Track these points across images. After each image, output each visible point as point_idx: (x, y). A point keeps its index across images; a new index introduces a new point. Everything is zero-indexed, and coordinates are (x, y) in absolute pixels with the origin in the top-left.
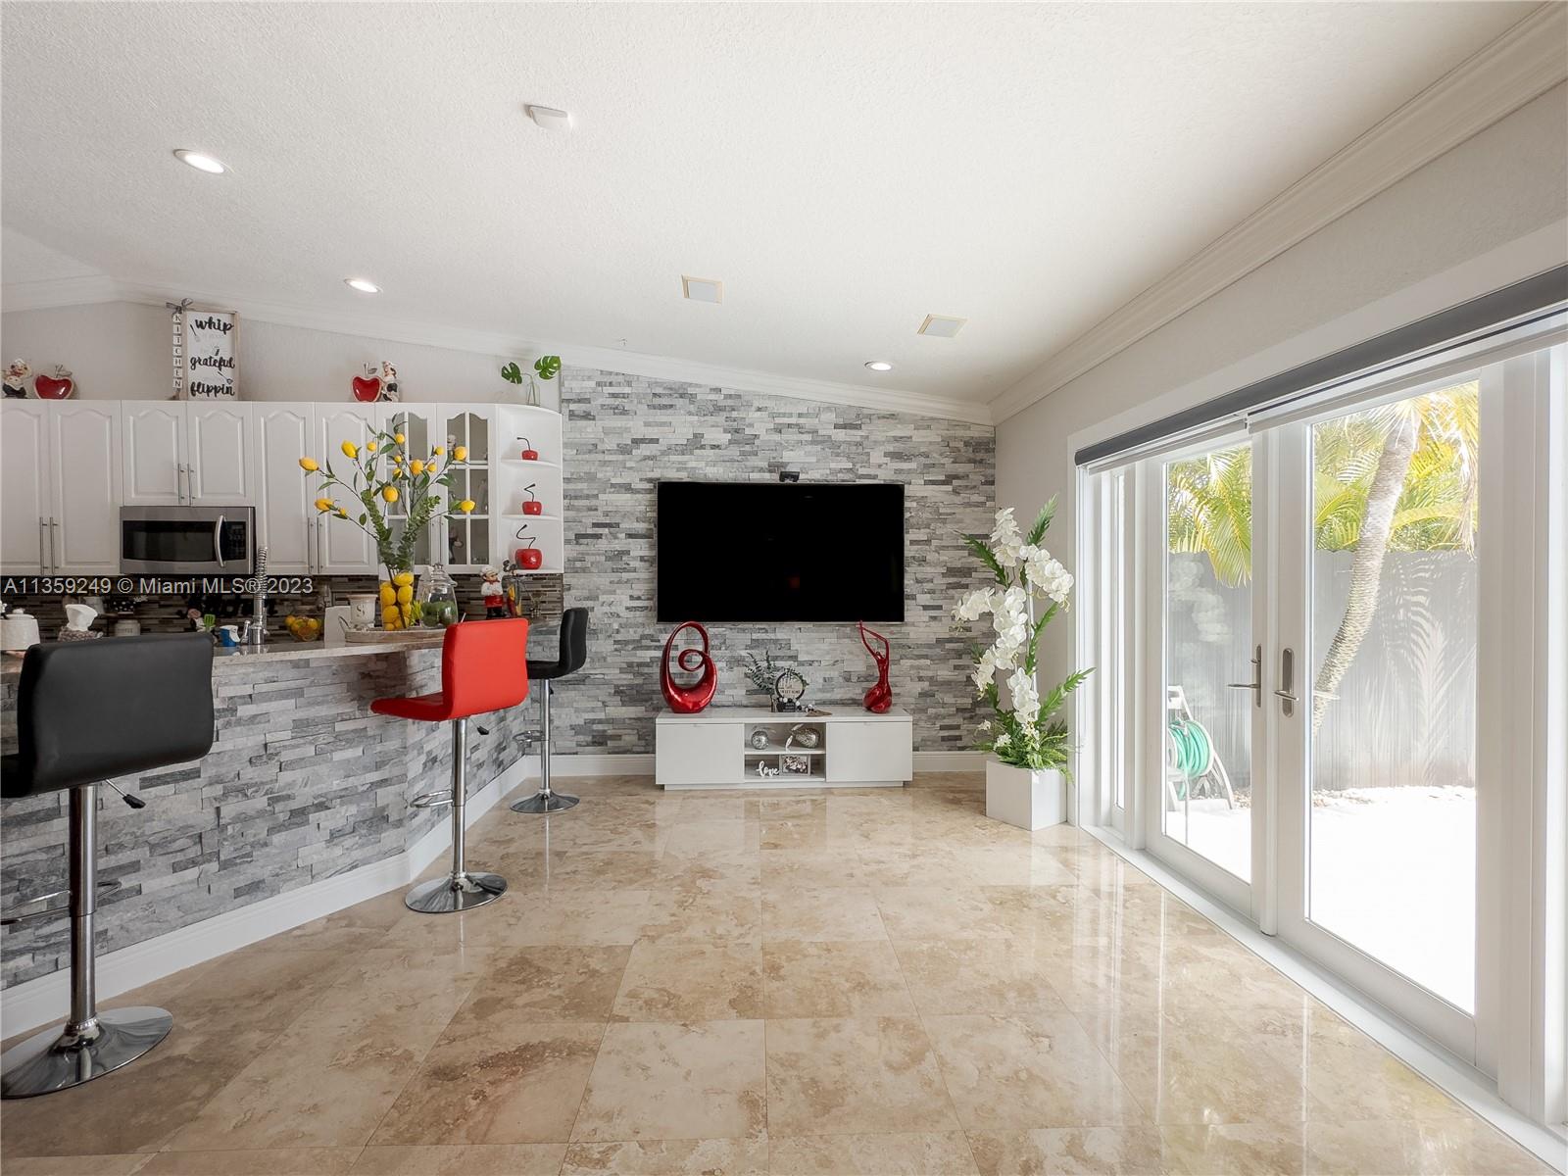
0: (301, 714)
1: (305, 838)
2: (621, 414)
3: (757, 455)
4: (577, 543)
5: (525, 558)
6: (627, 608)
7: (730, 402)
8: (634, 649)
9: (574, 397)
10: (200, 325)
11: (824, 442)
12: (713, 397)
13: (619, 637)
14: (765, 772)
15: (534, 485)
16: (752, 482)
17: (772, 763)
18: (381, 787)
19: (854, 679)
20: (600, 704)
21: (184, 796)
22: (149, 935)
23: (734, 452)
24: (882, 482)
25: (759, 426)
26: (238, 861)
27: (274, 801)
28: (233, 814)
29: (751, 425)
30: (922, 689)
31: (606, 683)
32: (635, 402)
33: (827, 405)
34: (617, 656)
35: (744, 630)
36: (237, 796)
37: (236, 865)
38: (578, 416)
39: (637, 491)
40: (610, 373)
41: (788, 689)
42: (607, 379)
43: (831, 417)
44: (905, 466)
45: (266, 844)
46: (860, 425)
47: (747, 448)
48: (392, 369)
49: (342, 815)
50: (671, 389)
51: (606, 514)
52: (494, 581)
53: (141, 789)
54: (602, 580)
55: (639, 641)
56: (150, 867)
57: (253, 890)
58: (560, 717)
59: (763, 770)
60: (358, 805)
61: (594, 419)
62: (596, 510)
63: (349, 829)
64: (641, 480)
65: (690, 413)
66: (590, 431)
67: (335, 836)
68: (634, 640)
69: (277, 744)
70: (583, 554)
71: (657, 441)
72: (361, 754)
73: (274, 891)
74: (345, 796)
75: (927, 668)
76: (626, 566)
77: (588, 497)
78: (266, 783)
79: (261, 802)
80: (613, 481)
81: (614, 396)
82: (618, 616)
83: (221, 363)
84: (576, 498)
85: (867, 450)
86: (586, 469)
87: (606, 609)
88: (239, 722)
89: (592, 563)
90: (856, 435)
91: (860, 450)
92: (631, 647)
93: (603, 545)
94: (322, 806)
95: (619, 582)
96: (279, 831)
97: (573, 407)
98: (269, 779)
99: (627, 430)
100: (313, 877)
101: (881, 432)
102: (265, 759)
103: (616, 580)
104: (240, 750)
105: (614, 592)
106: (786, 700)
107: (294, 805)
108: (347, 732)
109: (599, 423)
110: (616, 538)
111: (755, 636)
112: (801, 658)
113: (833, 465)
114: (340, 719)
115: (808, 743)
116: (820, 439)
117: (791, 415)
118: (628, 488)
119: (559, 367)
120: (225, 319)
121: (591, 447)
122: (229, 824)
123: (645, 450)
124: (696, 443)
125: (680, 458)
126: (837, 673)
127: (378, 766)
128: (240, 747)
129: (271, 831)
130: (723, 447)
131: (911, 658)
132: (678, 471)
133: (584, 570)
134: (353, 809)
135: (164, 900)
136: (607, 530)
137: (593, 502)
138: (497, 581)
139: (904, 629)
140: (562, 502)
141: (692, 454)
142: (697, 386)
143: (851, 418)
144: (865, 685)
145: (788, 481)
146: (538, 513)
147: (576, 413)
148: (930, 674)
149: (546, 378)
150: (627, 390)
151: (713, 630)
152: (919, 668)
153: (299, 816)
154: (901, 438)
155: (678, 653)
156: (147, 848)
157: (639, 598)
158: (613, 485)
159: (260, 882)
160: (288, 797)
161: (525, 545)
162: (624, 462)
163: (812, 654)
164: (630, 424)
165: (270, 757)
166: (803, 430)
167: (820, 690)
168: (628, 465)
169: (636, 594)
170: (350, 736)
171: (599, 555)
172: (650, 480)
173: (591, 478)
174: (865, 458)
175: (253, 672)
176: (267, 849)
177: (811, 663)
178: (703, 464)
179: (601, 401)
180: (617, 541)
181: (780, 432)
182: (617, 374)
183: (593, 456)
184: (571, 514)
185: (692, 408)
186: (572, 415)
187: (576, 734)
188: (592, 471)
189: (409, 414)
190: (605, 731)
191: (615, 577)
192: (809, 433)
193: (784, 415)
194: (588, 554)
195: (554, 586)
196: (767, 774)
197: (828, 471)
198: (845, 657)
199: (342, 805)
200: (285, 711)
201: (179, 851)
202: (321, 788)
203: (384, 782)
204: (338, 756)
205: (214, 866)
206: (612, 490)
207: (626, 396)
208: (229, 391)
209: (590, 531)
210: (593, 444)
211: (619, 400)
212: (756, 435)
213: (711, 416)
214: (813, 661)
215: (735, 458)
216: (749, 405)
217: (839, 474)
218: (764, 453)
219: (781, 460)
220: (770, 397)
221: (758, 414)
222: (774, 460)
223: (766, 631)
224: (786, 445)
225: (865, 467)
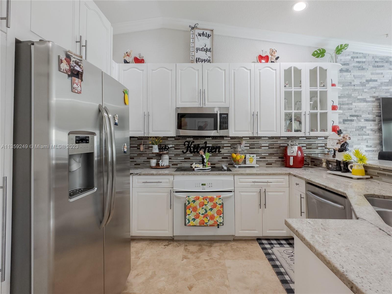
2: (362, 70)
4: (344, 123)
6: (366, 151)
10: (200, 35)
32: (367, 65)
38: (343, 71)
39: (369, 102)
40: (357, 53)
50: (382, 59)
51: (356, 111)
61: (350, 72)
62: (352, 109)
64: (370, 97)
65: (390, 69)
66: (348, 76)
70: (346, 128)
71: (376, 81)
76: (364, 133)
77: (348, 104)
80: (359, 97)
81: (359, 62)
83: (207, 50)
84: (343, 104)
86: (347, 92)
93: (354, 124)
95: (362, 140)
99: (364, 76)
103: (361, 139)
105: (359, 144)
109: (352, 73)
110: (360, 121)
120: (209, 32)
121: (349, 84)
123: (372, 84)
125: (386, 88)
136: (356, 118)
137: (351, 106)
141: (391, 86)
147: (343, 69)
150: (364, 60)
158: (358, 99)
164: (365, 74)
168: (365, 90)
171: (353, 128)
173: (349, 96)
179: (354, 64)
180: (360, 123)
182: (360, 53)
183: (350, 87)
188: (350, 93)
191: (360, 137)
194: (349, 128)
206: (358, 101)
207: (364, 62)
208: (209, 61)
209: (349, 118)
210: (350, 82)
211: (361, 64)
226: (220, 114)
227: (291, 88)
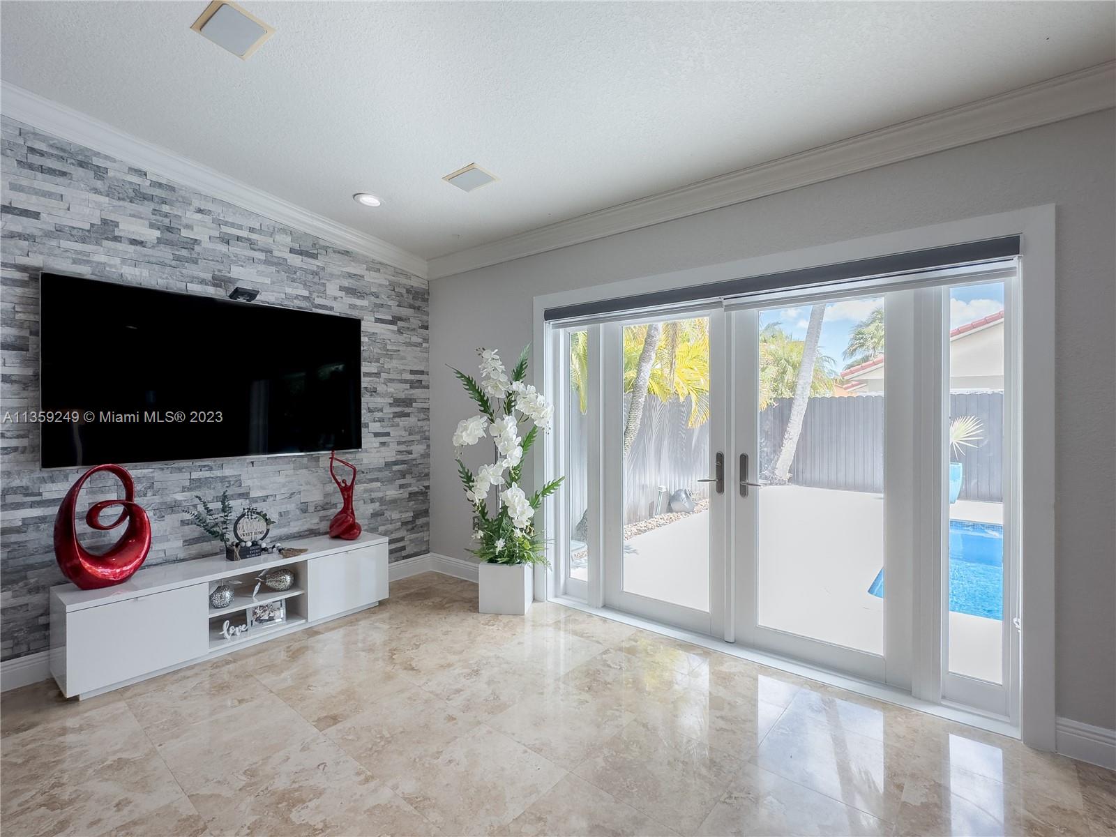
3: (196, 263)
7: (157, 192)
11: (280, 264)
12: (134, 179)
14: (231, 632)
16: (189, 293)
17: (239, 619)
19: (311, 509)
23: (166, 253)
24: (338, 314)
25: (202, 231)
29: (189, 227)
30: (374, 510)
33: (282, 227)
35: (180, 470)
41: (250, 530)
43: (286, 240)
44: (359, 302)
46: (316, 255)
47: (184, 253)
50: (62, 150)
59: (228, 630)
64: (3, 265)
65: (96, 191)
71: (35, 215)
75: (379, 489)
85: (323, 281)
90: (312, 264)
91: (316, 280)
101: (336, 266)
106: (248, 544)
111: (195, 475)
112: (256, 494)
113: (289, 290)
115: (282, 586)
116: (276, 260)
117: (240, 227)
123: (12, 223)
124: (105, 231)
125: (79, 246)
126: (293, 505)
130: (149, 245)
131: (365, 483)
139: (358, 456)
141: (98, 243)
142: (108, 158)
143: (307, 245)
144: (322, 513)
145: (241, 300)
148: (380, 495)
151: (137, 472)
152: (371, 491)
154: (354, 275)
155: (87, 508)
163: (265, 489)
166: (256, 247)
172: (23, 269)
174: (322, 289)
177: (266, 499)
178: (118, 260)
181: (227, 243)
185: (100, 185)
192: (262, 251)
193: (233, 225)
196: (235, 633)
197: (283, 296)
198: (301, 488)
212: (196, 240)
213: (131, 202)
214: (267, 496)
215: (166, 261)
216: (186, 202)
217: (295, 301)
218: (206, 263)
219: (228, 275)
220: (214, 200)
221: (199, 216)
222: (220, 274)
223: (211, 469)
224: (234, 259)
225: (321, 297)
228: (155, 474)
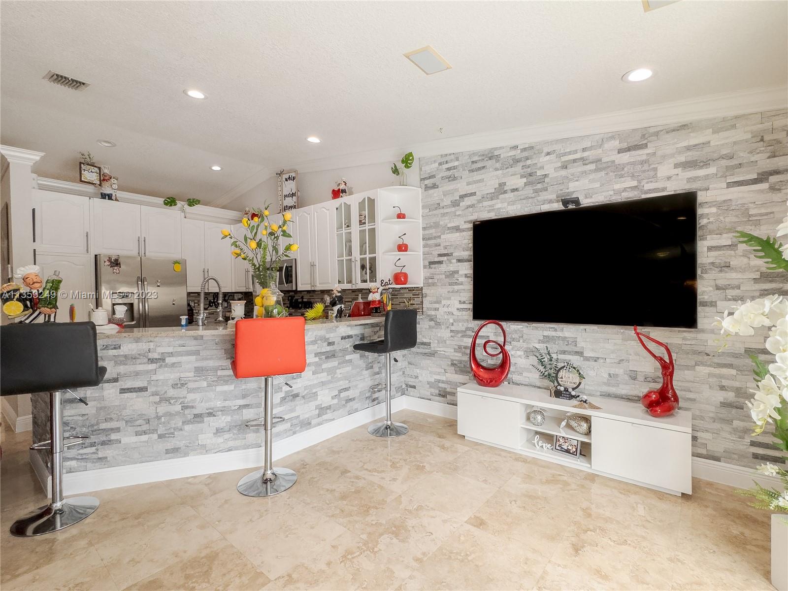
0: (198, 364)
1: (202, 430)
2: (453, 180)
3: (547, 190)
4: (430, 268)
5: (400, 278)
6: (458, 309)
7: (525, 154)
8: (462, 336)
9: (427, 176)
10: (286, 180)
11: (609, 167)
12: (512, 153)
13: (453, 328)
14: (540, 445)
15: (405, 234)
16: (543, 211)
18: (245, 408)
19: (641, 378)
20: (443, 371)
21: (140, 400)
22: (124, 463)
23: (529, 191)
24: (672, 193)
25: (548, 166)
26: (167, 436)
27: (185, 408)
28: (164, 412)
29: (542, 168)
30: (724, 399)
31: (446, 357)
32: (461, 171)
33: (610, 135)
34: (452, 340)
35: (537, 328)
36: (166, 403)
37: (166, 437)
38: (429, 187)
39: (463, 230)
40: (446, 155)
41: (568, 379)
42: (444, 160)
43: (616, 144)
44: (701, 172)
45: (181, 430)
46: (646, 144)
47: (539, 186)
48: (344, 182)
49: (223, 421)
50: (483, 155)
51: (445, 248)
52: (375, 292)
53: (120, 393)
54: (443, 291)
55: (465, 332)
56: (125, 431)
57: (174, 452)
58: (422, 375)
59: (538, 442)
60: (232, 416)
61: (438, 188)
62: (440, 245)
63: (227, 429)
64: (465, 222)
65: (496, 169)
66: (436, 195)
67: (218, 431)
68: (462, 331)
69: (185, 379)
70: (433, 274)
71: (474, 194)
72: (233, 389)
73: (186, 454)
74: (224, 410)
75: (733, 378)
76: (456, 281)
77: (435, 238)
78: (181, 398)
79: (178, 408)
80: (449, 225)
81: (449, 169)
82: (453, 314)
83: (293, 195)
84: (429, 239)
85: (652, 166)
86: (434, 220)
87: (446, 309)
88: (166, 366)
89: (438, 280)
90: (641, 155)
91: (646, 167)
92: (460, 335)
93: (443, 268)
94: (210, 414)
95: (452, 292)
96: (188, 424)
97: (427, 182)
98: (182, 396)
99: (457, 190)
100: (207, 451)
101: (670, 145)
102: (179, 385)
103: (451, 290)
104: (167, 380)
105: (449, 299)
106: (562, 389)
107: (196, 411)
108: (224, 376)
109: (440, 189)
110: (451, 263)
111: (546, 333)
112: (587, 354)
113: (617, 187)
114: (220, 369)
116: (604, 165)
117: (576, 152)
118: (457, 229)
119: (413, 159)
120: (293, 175)
121: (436, 206)
122: (162, 416)
123: (468, 201)
124: (501, 189)
125: (490, 203)
126: (622, 371)
127: (244, 397)
128: (167, 378)
129: (184, 423)
130: (520, 189)
131: (710, 366)
132: (488, 212)
133: (434, 284)
134: (229, 419)
135: (132, 448)
136: (446, 258)
137: (438, 241)
138: (377, 292)
139: (700, 336)
140: (422, 243)
141: (498, 198)
142: (501, 148)
143: (636, 140)
145: (571, 207)
146: (406, 250)
147: (429, 185)
148: (737, 384)
149: (408, 167)
150: (456, 163)
152: (721, 377)
153: (198, 417)
154: (696, 145)
155: (483, 341)
156: (124, 422)
157: (464, 303)
158: (449, 228)
159: (178, 448)
160: (193, 407)
161: (398, 270)
162: (455, 212)
163: (596, 352)
164: (459, 185)
165: (183, 385)
166: (587, 162)
167: (605, 384)
168: (457, 213)
169: (463, 299)
170: (226, 378)
171: (441, 274)
172: (470, 222)
173: (436, 225)
174: (652, 173)
175: (174, 341)
176: (181, 432)
177: (596, 360)
178: (506, 204)
179: (441, 175)
180: (451, 265)
181: (566, 168)
182: (450, 154)
183: (438, 211)
184: (427, 249)
185: (498, 165)
186: (427, 188)
187: (431, 387)
188: (438, 221)
189: (345, 203)
190: (445, 389)
191: (450, 288)
192: (592, 163)
193: (570, 153)
194: (435, 274)
195: (418, 295)
196: (542, 447)
198: (631, 357)
199: (223, 415)
200: (189, 362)
201: (138, 426)
202: (212, 404)
203: (246, 406)
204: (219, 388)
205: (155, 436)
206: (449, 231)
207: (455, 168)
208: (295, 207)
209: (437, 259)
210: (437, 204)
211: (452, 171)
212: (546, 175)
213: (511, 167)
214: (598, 358)
215: (530, 196)
216: (540, 152)
217: (623, 194)
218: (553, 188)
219: (567, 191)
220: (557, 141)
221: (548, 157)
222: (561, 192)
223: (556, 330)
224: (571, 177)
225: (651, 182)
226: (286, 266)
227: (341, 229)
228: (524, 329)
